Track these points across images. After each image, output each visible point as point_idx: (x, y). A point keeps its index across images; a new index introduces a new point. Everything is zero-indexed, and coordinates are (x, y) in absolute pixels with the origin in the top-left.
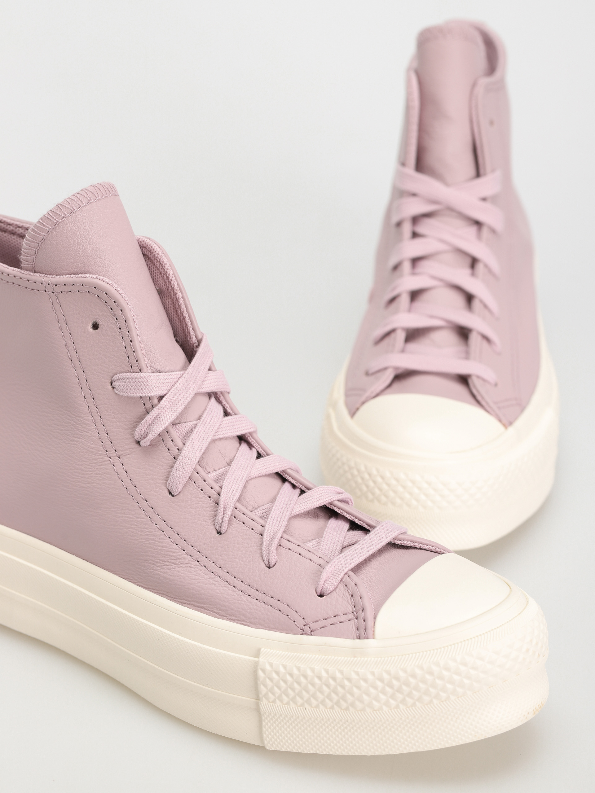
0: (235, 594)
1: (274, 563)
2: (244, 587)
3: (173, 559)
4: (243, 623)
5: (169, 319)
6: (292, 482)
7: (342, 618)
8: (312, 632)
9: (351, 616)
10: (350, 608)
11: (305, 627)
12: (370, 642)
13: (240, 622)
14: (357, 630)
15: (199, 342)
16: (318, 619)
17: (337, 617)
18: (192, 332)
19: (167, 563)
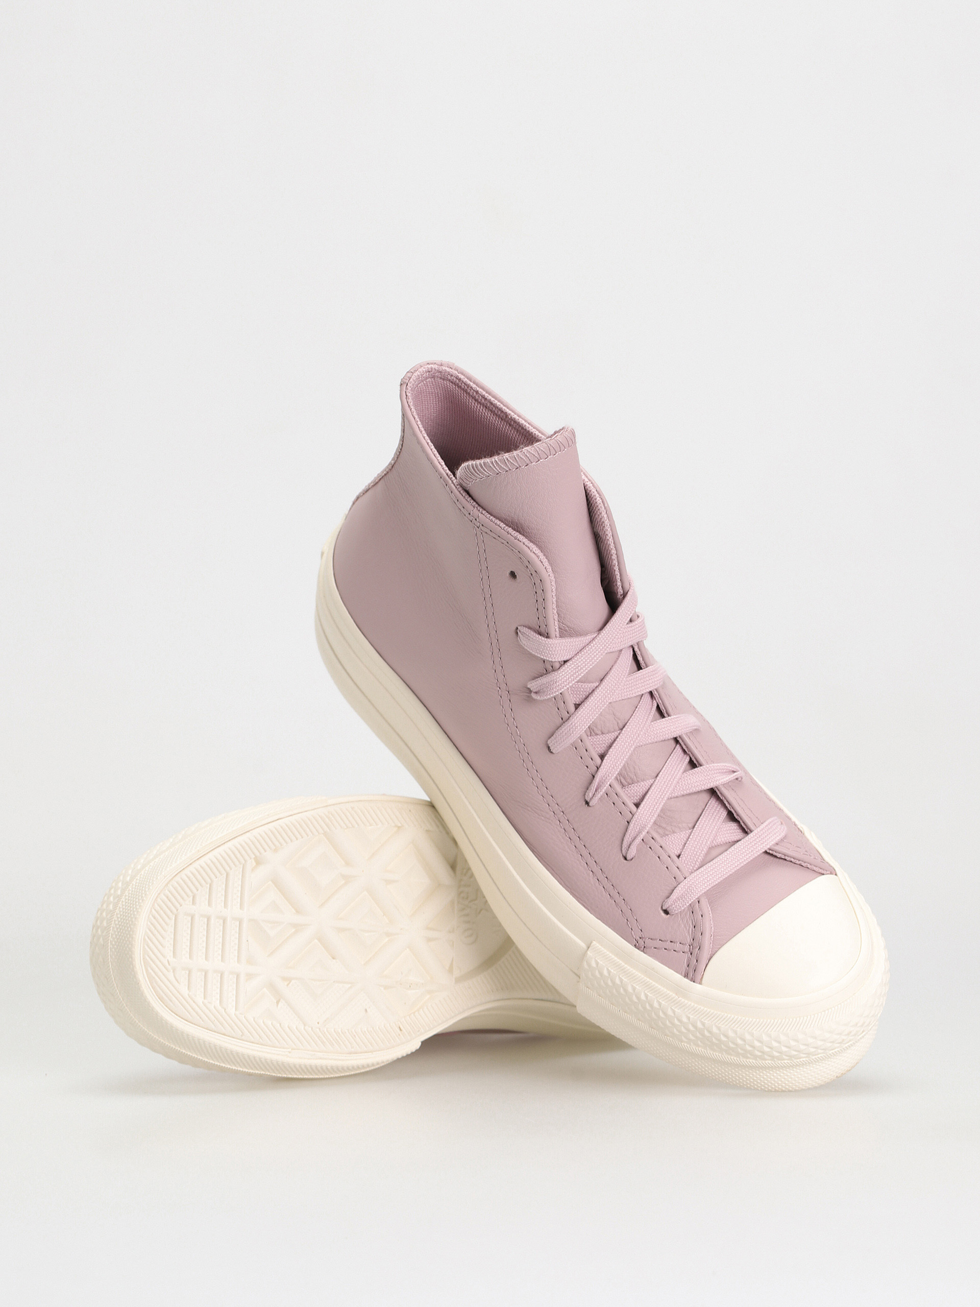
0: (585, 873)
1: (631, 858)
2: (596, 869)
3: (536, 809)
4: (584, 904)
5: (600, 558)
6: (684, 748)
7: (677, 946)
8: (644, 949)
9: (687, 948)
10: (689, 940)
11: (640, 940)
12: (696, 986)
13: (582, 902)
14: (688, 966)
15: (625, 595)
16: (655, 938)
17: (673, 943)
18: (619, 583)
19: (529, 808)
